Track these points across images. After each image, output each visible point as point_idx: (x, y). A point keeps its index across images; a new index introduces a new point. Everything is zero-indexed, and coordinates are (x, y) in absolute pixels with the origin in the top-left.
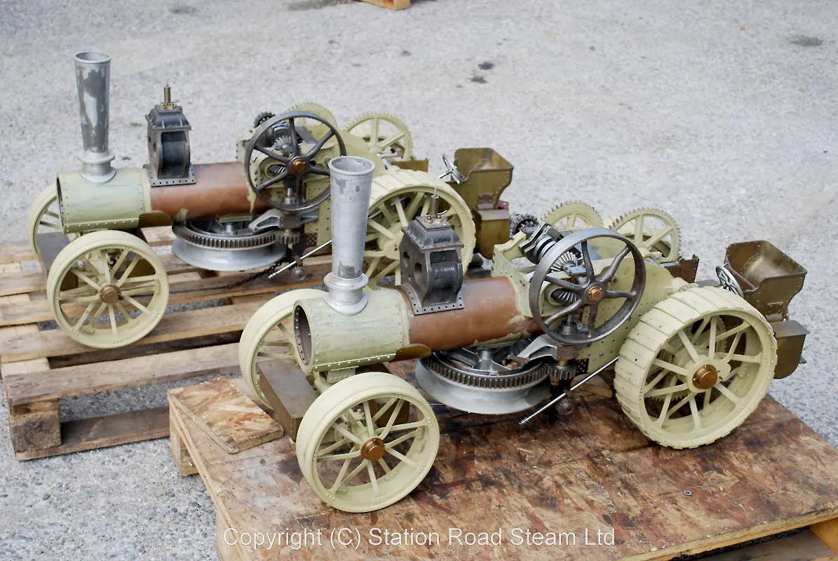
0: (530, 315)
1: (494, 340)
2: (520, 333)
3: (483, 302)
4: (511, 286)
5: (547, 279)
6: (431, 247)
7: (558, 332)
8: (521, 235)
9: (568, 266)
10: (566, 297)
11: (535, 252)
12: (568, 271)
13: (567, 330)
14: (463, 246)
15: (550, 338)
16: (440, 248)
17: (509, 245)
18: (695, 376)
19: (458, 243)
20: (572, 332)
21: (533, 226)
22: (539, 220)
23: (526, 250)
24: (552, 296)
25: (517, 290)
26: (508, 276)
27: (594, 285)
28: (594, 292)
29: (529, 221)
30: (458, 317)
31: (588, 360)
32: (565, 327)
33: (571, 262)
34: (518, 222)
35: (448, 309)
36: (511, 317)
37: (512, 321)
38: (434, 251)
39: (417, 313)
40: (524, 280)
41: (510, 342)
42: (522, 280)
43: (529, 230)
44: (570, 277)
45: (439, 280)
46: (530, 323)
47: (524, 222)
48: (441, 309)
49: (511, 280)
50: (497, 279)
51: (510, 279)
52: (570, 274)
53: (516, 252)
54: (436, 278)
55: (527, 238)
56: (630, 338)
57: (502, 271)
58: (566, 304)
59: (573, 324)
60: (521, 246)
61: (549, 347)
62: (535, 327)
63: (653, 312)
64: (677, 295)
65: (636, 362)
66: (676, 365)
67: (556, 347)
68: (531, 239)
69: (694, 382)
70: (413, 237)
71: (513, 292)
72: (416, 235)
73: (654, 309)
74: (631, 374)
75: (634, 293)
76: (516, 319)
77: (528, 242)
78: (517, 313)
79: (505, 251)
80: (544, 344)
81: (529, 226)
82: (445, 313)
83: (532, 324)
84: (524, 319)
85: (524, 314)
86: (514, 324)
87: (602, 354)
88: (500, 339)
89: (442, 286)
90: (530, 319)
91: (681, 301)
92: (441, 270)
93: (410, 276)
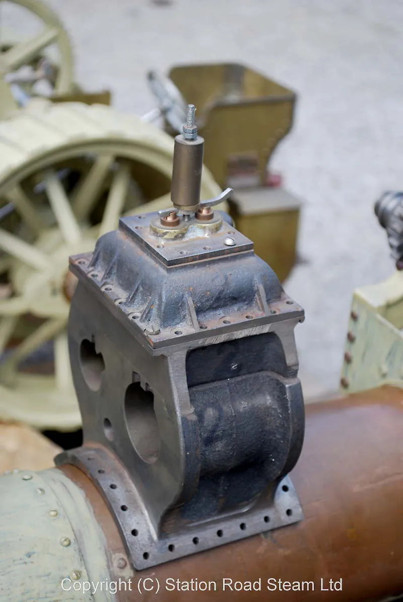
6: (186, 328)
14: (299, 316)
16: (219, 331)
19: (281, 308)
30: (281, 552)
35: (247, 532)
38: (200, 343)
39: (142, 563)
45: (219, 446)
48: (228, 536)
54: (209, 441)
70: (117, 293)
72: (127, 284)
82: (240, 549)
89: (232, 464)
92: (227, 409)
93: (107, 422)
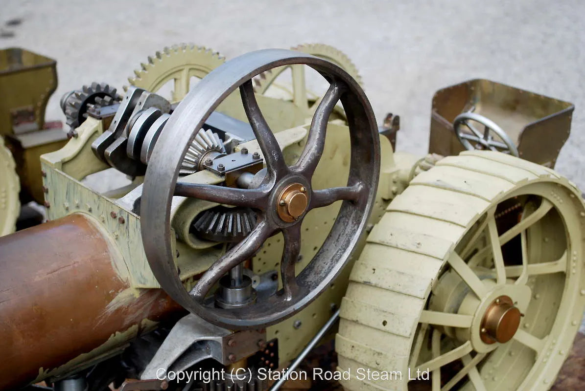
0: (153, 283)
1: (83, 356)
2: (135, 327)
3: (37, 279)
4: (94, 231)
5: (178, 190)
7: (218, 306)
8: (91, 124)
9: (211, 157)
10: (225, 226)
11: (130, 150)
12: (215, 167)
13: (235, 297)
15: (200, 321)
17: (71, 149)
18: (483, 325)
20: (246, 299)
21: (111, 103)
22: (120, 92)
23: (109, 151)
24: (192, 230)
25: (109, 236)
26: (83, 212)
27: (288, 183)
28: (289, 198)
29: (102, 95)
31: (276, 341)
32: (229, 291)
33: (214, 149)
34: (80, 102)
36: (110, 298)
37: (113, 305)
40: (121, 210)
41: (118, 349)
42: (116, 211)
43: (106, 111)
44: (222, 179)
46: (151, 300)
47: (91, 100)
49: (93, 219)
50: (60, 222)
51: (88, 216)
52: (221, 172)
53: (88, 160)
55: (106, 127)
56: (357, 283)
57: (67, 205)
58: (230, 241)
59: (246, 280)
60: (96, 144)
61: (201, 342)
62: (164, 304)
63: (388, 220)
64: (422, 177)
65: (387, 327)
66: (441, 310)
67: (219, 339)
68: (114, 126)
69: (482, 335)
71: (102, 243)
73: (387, 214)
74: (380, 354)
75: (359, 187)
76: (122, 298)
77: (108, 134)
78: (122, 286)
79: (64, 164)
80: (191, 339)
81: (103, 105)
83: (156, 300)
84: (137, 295)
85: (135, 284)
86: (118, 310)
87: (300, 324)
88: (95, 350)
90: (151, 291)
91: (438, 187)
